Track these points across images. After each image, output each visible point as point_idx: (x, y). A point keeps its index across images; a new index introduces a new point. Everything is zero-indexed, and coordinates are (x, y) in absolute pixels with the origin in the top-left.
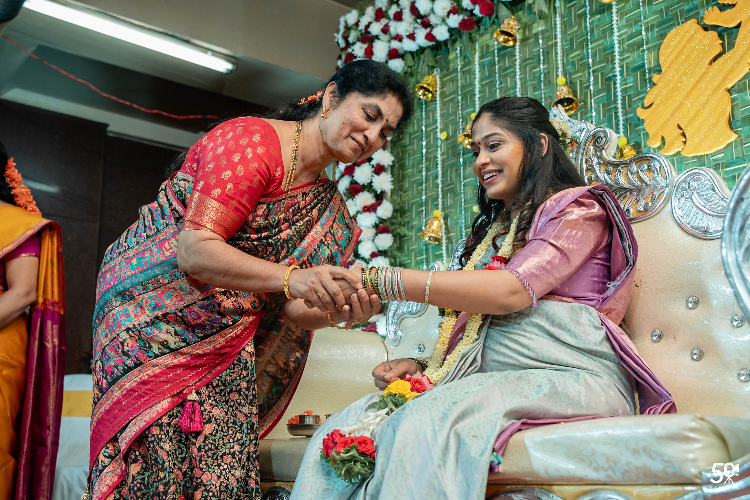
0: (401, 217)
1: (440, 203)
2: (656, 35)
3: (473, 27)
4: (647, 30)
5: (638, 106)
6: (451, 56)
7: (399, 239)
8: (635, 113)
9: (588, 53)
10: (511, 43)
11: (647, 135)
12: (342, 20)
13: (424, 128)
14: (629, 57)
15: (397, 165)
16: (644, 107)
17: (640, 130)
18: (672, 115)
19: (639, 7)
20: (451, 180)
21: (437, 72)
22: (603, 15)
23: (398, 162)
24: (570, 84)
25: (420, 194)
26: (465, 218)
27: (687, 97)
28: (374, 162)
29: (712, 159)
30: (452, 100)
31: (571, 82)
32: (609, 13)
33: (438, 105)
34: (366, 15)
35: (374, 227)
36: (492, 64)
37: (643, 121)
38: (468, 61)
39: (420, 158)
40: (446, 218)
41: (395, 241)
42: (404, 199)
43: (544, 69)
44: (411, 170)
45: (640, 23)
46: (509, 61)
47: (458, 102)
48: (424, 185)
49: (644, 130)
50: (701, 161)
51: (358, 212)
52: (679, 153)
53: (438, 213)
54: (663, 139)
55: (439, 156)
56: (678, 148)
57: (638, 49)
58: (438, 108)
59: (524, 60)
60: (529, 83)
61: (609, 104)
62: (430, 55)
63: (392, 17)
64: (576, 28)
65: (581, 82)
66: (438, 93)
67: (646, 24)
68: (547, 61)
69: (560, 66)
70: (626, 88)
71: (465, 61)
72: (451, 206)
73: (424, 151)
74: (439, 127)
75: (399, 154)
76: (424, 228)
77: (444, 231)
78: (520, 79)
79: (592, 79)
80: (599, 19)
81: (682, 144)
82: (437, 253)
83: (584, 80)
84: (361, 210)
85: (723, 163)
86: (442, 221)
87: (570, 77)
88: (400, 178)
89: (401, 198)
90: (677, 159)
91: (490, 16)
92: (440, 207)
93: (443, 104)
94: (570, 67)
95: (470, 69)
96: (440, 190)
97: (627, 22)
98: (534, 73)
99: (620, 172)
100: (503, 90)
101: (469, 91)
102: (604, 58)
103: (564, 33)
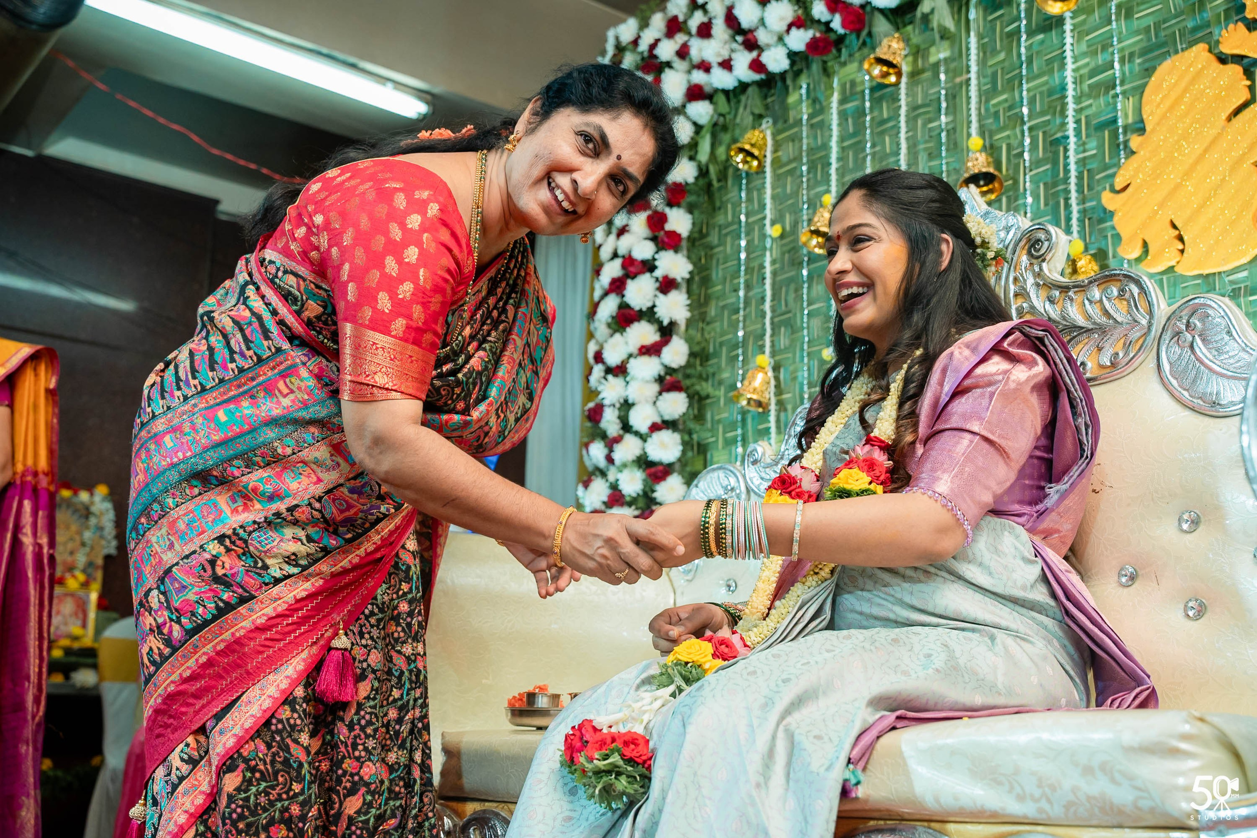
0: (701, 365)
1: (768, 344)
2: (1137, 68)
3: (829, 51)
4: (1122, 61)
5: (1105, 189)
6: (792, 99)
7: (698, 401)
8: (1099, 200)
9: (1022, 98)
10: (893, 79)
11: (1117, 237)
12: (611, 34)
13: (743, 218)
14: (1091, 105)
15: (697, 278)
16: (1113, 191)
17: (1105, 229)
18: (1161, 205)
19: (1110, 22)
20: (786, 305)
21: (767, 125)
22: (1048, 34)
23: (699, 274)
24: (991, 149)
25: (734, 326)
26: (809, 369)
27: (1188, 174)
28: (658, 273)
29: (1227, 279)
30: (791, 172)
31: (992, 146)
32: (1059, 30)
33: (768, 180)
34: (651, 27)
35: (656, 380)
36: (860, 113)
37: (1112, 214)
38: (819, 107)
39: (735, 268)
40: (776, 368)
41: (691, 405)
42: (707, 336)
43: (947, 124)
44: (719, 287)
45: (1111, 50)
46: (888, 108)
47: (802, 176)
48: (742, 313)
49: (1113, 228)
50: (1209, 284)
51: (630, 356)
52: (1172, 268)
53: (764, 360)
54: (1145, 244)
55: (767, 264)
56: (1170, 260)
57: (1107, 92)
58: (768, 185)
59: (913, 108)
60: (921, 146)
61: (1055, 184)
62: (756, 96)
63: (694, 30)
64: (1002, 56)
65: (1009, 145)
66: (769, 159)
67: (1121, 50)
68: (952, 109)
69: (974, 118)
70: (1085, 158)
71: (814, 108)
72: (786, 348)
73: (743, 256)
74: (769, 217)
75: (700, 260)
76: (739, 385)
77: (772, 389)
78: (907, 139)
79: (1027, 141)
80: (1042, 42)
81: (1178, 253)
82: (761, 427)
83: (1015, 143)
84: (636, 351)
85: (1246, 287)
86: (770, 374)
87: (991, 137)
88: (702, 300)
89: (703, 334)
90: (1168, 279)
91: (858, 32)
92: (768, 349)
93: (778, 178)
94: (990, 121)
95: (822, 121)
96: (768, 321)
97: (1089, 46)
98: (930, 130)
99: (1071, 300)
100: (877, 157)
101: (821, 158)
102: (1049, 107)
103: (982, 63)
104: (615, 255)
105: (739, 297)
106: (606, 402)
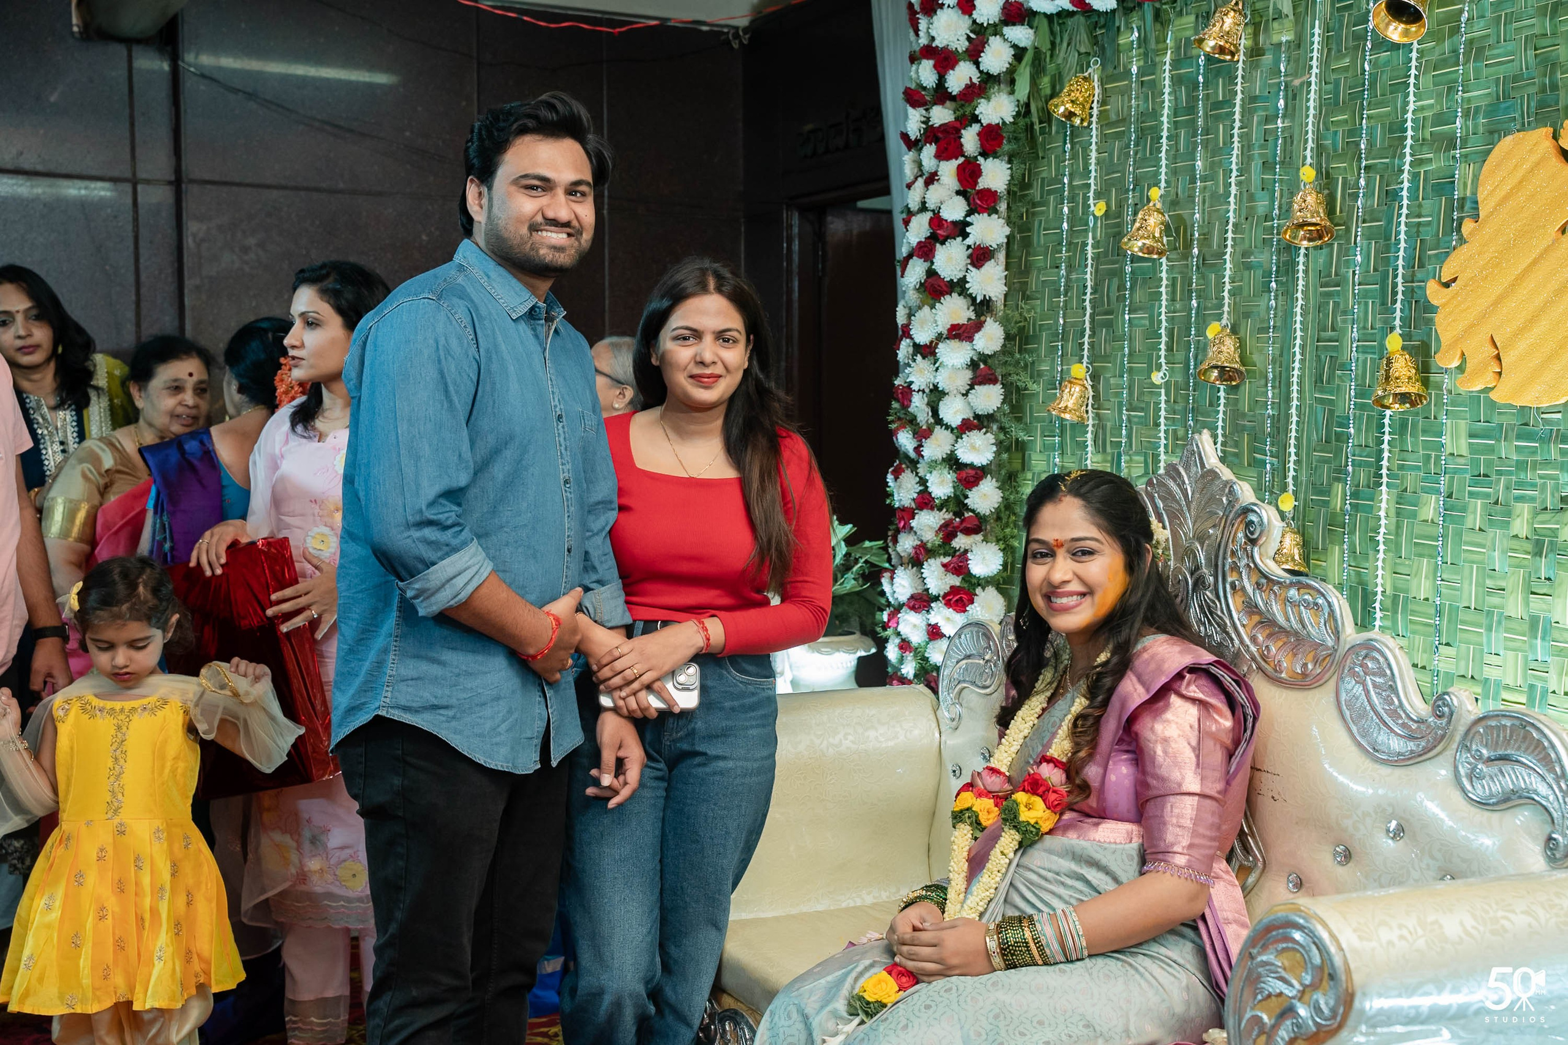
0: (1020, 352)
1: (1086, 346)
4: (1466, 114)
5: (1433, 273)
6: (1122, 41)
7: (1017, 390)
8: (1424, 289)
9: (1361, 124)
10: (1230, 54)
13: (1066, 181)
14: (1431, 160)
15: (1017, 238)
16: (1439, 281)
20: (1109, 305)
21: (1095, 67)
22: (1395, 53)
24: (1326, 180)
25: (1055, 312)
26: (1129, 386)
28: (969, 241)
29: (1541, 417)
30: (1119, 135)
31: (1328, 173)
33: (1094, 140)
35: (968, 366)
36: (1194, 86)
37: (1434, 308)
38: (1151, 64)
39: (1057, 239)
40: (1095, 377)
41: (1006, 398)
42: (1026, 315)
43: (1284, 129)
44: (1041, 257)
46: (1224, 89)
47: (1129, 146)
48: (1062, 298)
51: (940, 337)
52: (1487, 390)
53: (1079, 370)
55: (1089, 248)
56: (1487, 381)
57: (1447, 150)
58: (1094, 147)
59: (1251, 99)
60: (1256, 152)
62: (1081, 29)
64: (1346, 62)
65: (1345, 180)
66: (1095, 112)
67: (1467, 103)
68: (1290, 112)
69: (1310, 135)
70: (1419, 224)
71: (1146, 62)
72: (1106, 355)
73: (1065, 225)
74: (1093, 187)
75: (1020, 220)
77: (1091, 401)
78: (1240, 136)
79: (1362, 182)
80: (1388, 61)
81: (1495, 375)
82: (1078, 439)
83: (1351, 179)
84: (945, 332)
85: (1558, 430)
86: (1088, 383)
87: (1327, 163)
88: (1023, 266)
89: (1021, 314)
92: (1086, 353)
93: (1104, 138)
94: (1328, 143)
95: (1154, 82)
96: (1087, 318)
98: (1266, 132)
99: (1275, 595)
100: (1210, 147)
101: (1151, 127)
102: (1390, 146)
103: (1325, 64)
104: (923, 208)
105: (1059, 279)
106: (914, 387)
